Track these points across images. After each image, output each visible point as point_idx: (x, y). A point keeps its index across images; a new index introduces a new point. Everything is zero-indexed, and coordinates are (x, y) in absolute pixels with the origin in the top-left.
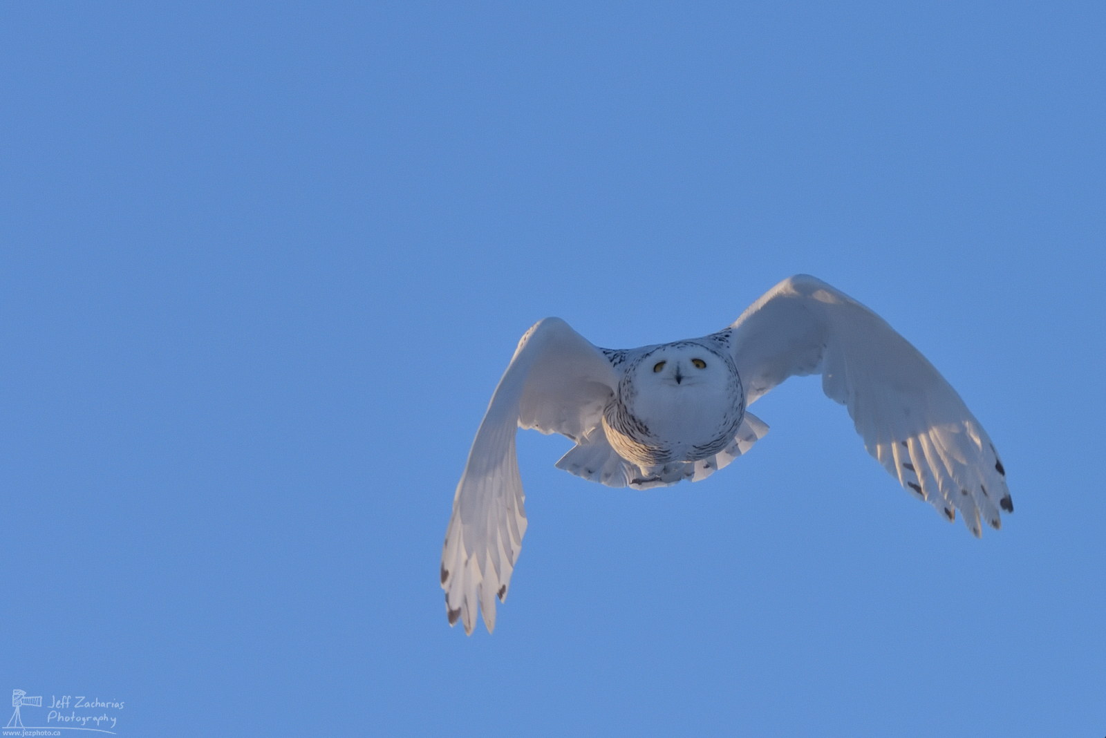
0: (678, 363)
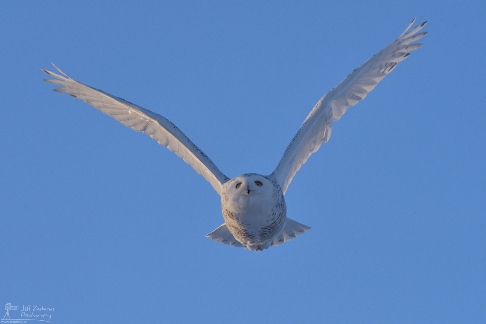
0: (248, 183)
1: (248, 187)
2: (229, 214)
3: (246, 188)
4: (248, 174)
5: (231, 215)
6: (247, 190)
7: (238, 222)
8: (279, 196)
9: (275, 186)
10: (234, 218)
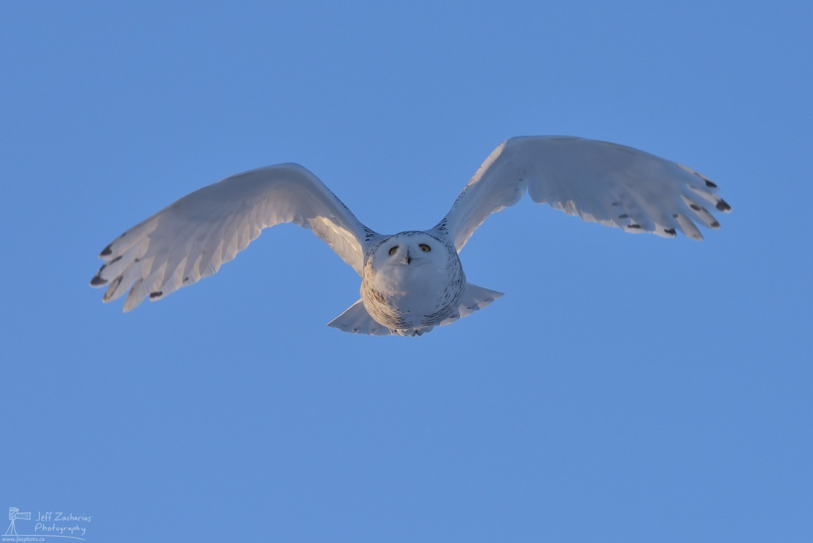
0: (409, 247)
1: (408, 252)
2: (377, 296)
3: (406, 255)
4: (407, 232)
5: (380, 298)
6: (406, 258)
7: (392, 308)
8: (456, 269)
9: (450, 253)
10: (384, 303)
